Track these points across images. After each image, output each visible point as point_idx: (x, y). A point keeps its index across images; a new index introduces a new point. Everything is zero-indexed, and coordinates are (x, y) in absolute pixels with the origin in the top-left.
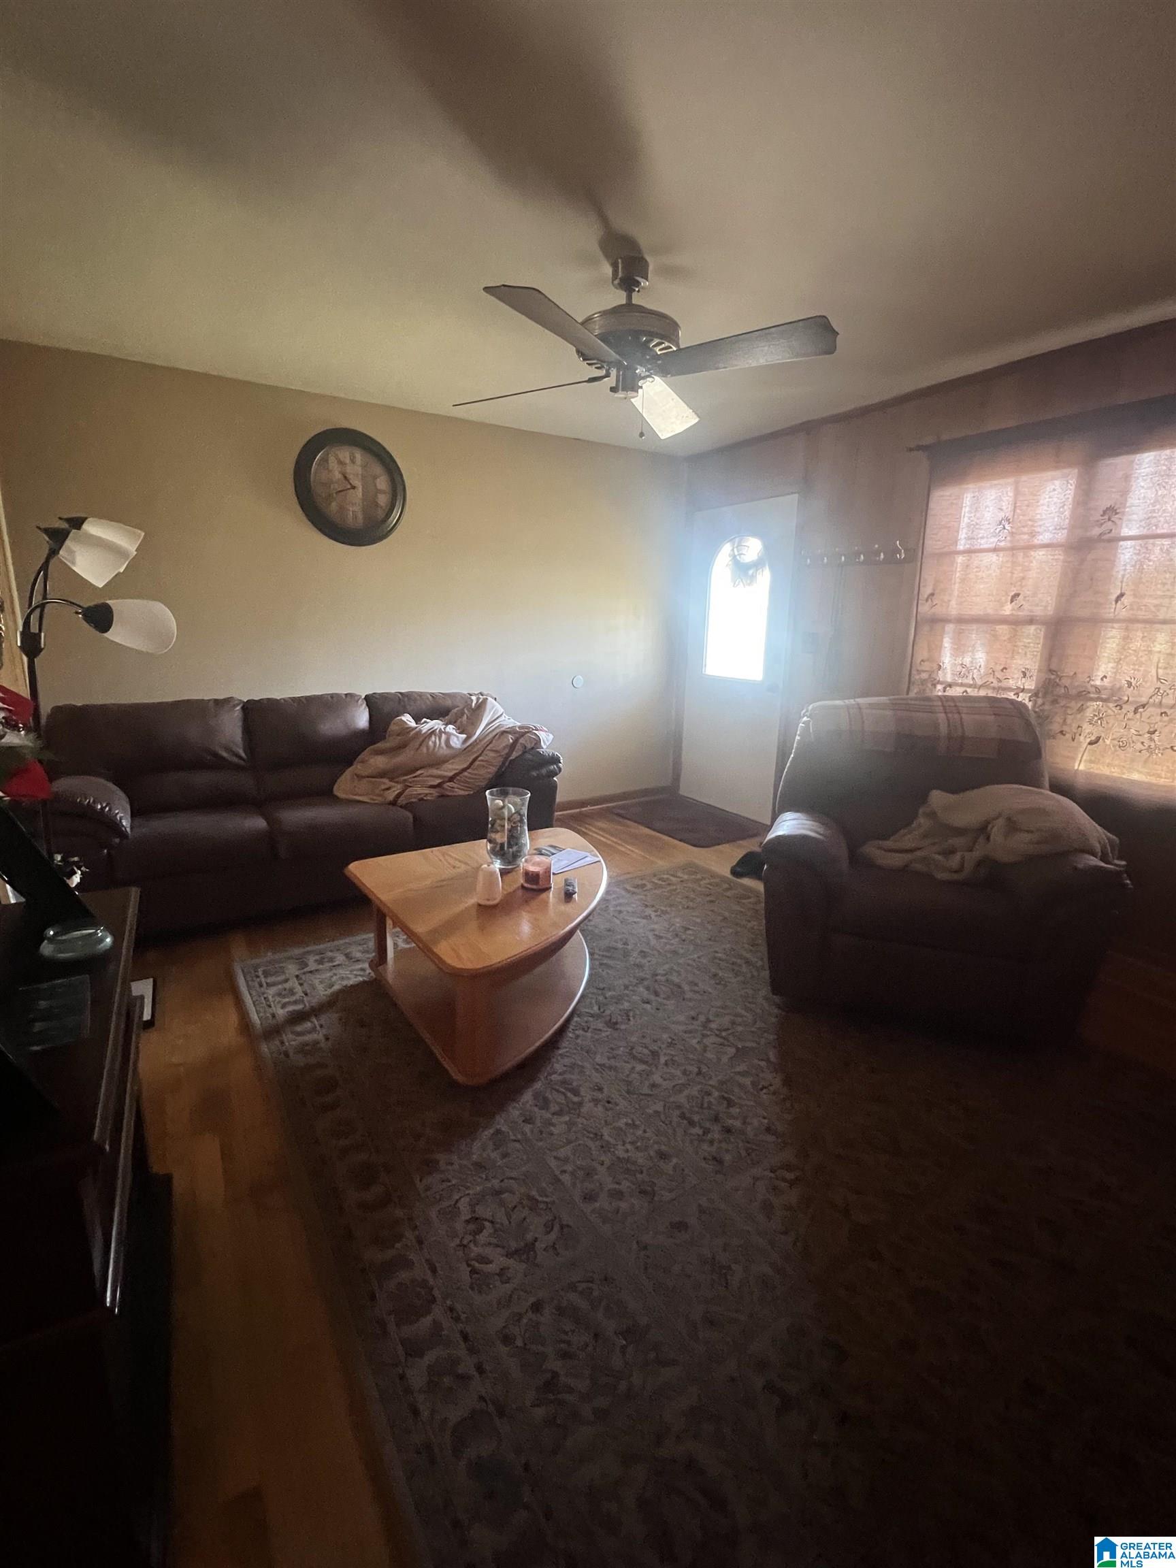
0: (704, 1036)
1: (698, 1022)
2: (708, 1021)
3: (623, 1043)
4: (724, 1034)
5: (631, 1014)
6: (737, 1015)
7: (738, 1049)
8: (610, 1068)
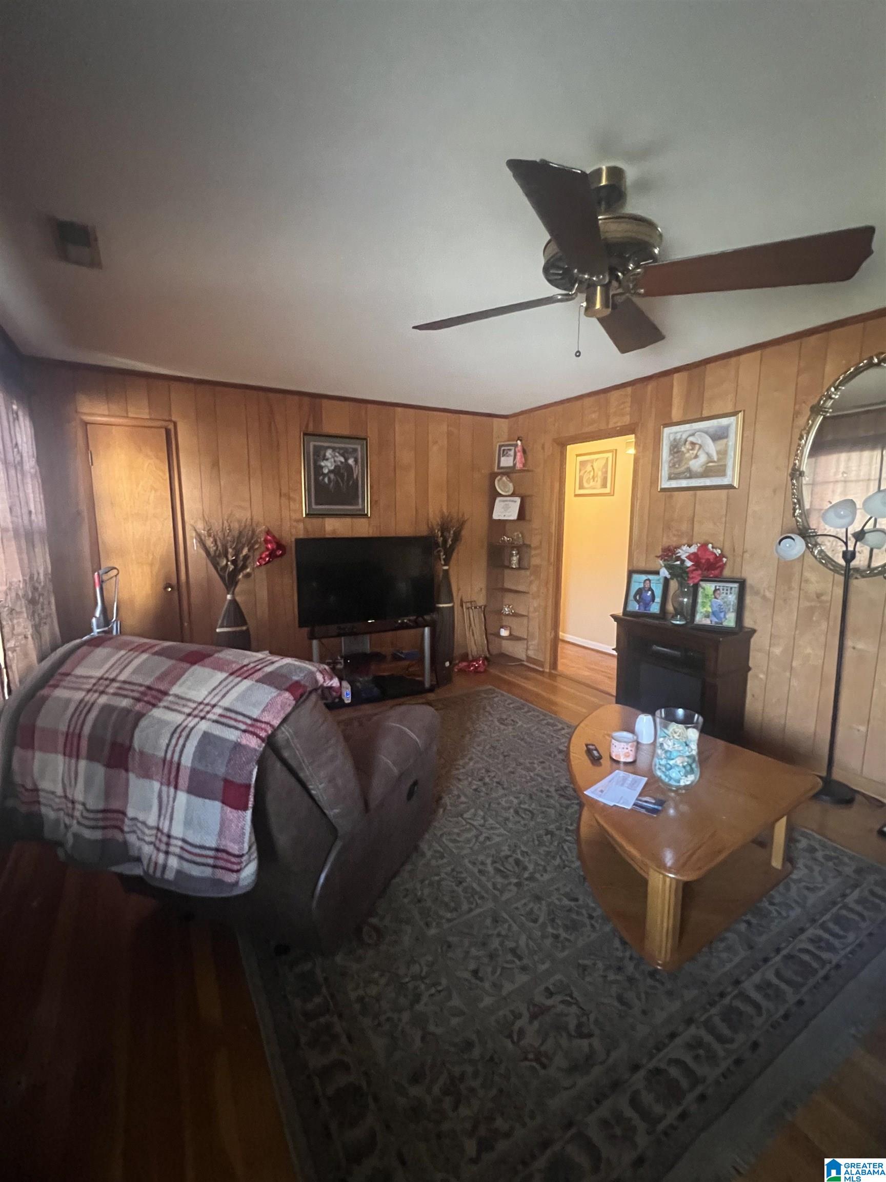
0: (483, 826)
1: (484, 835)
2: (477, 837)
3: (538, 820)
4: (468, 826)
5: (536, 843)
6: (454, 841)
7: (462, 816)
8: (544, 806)
